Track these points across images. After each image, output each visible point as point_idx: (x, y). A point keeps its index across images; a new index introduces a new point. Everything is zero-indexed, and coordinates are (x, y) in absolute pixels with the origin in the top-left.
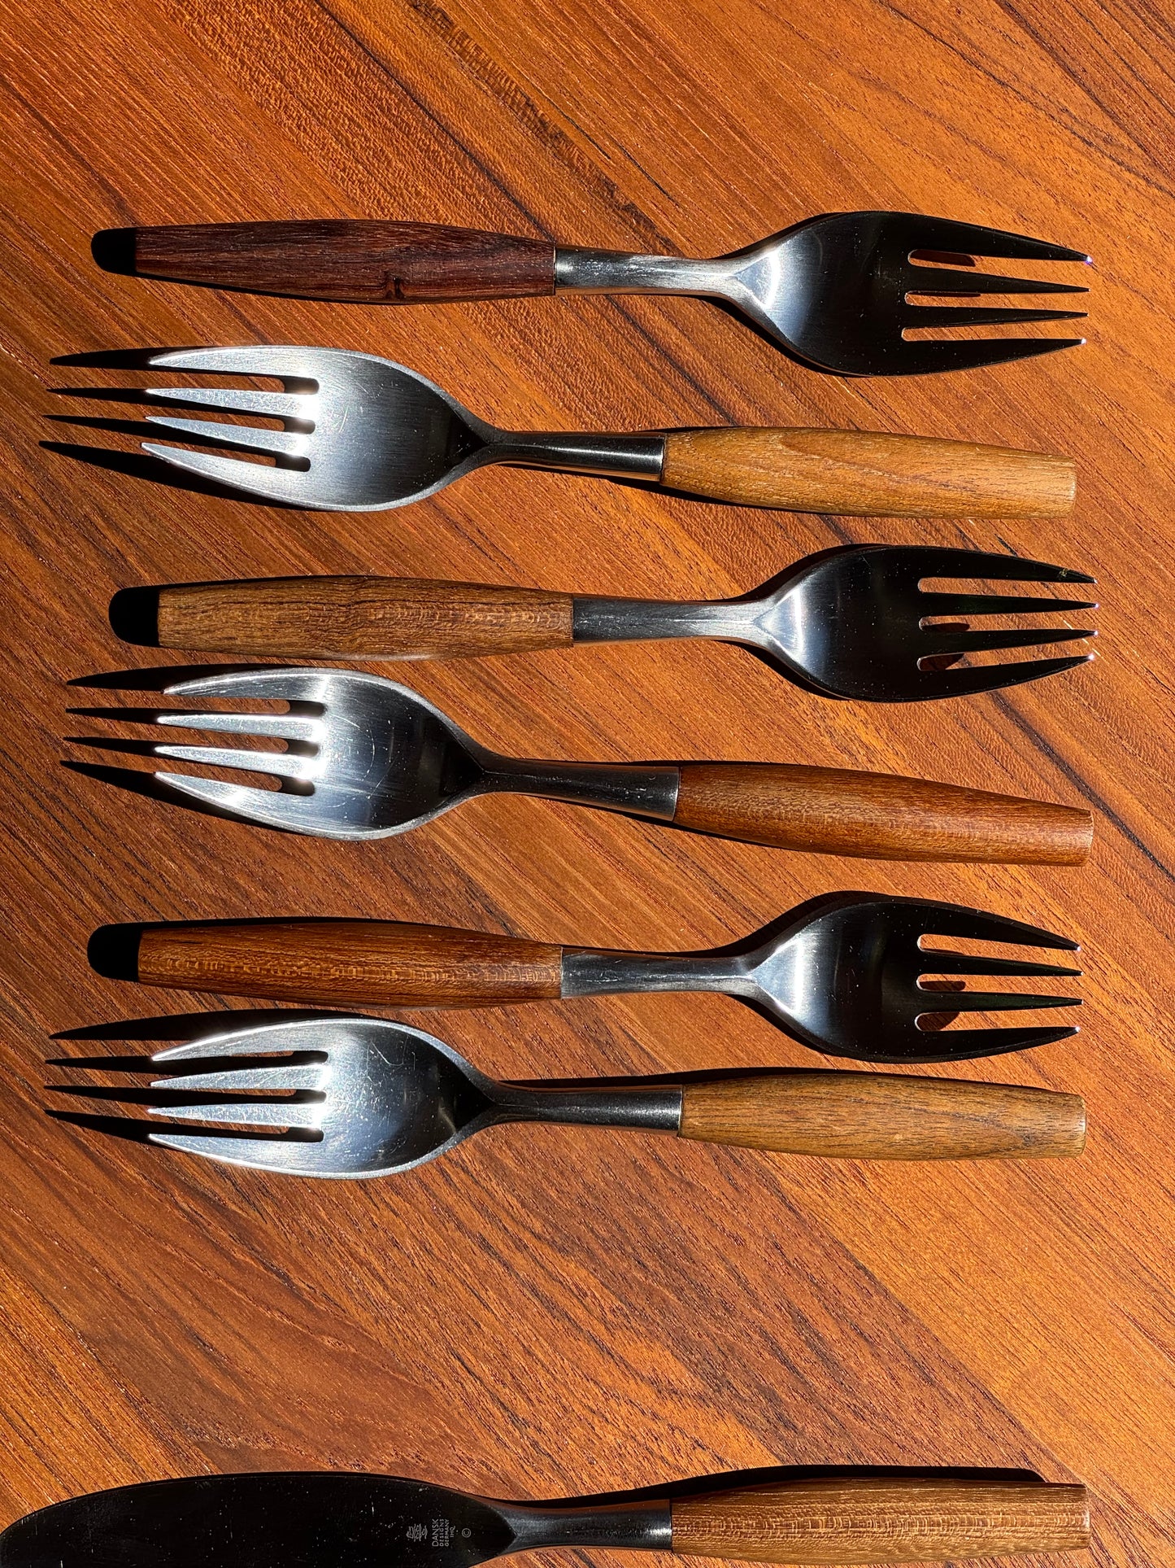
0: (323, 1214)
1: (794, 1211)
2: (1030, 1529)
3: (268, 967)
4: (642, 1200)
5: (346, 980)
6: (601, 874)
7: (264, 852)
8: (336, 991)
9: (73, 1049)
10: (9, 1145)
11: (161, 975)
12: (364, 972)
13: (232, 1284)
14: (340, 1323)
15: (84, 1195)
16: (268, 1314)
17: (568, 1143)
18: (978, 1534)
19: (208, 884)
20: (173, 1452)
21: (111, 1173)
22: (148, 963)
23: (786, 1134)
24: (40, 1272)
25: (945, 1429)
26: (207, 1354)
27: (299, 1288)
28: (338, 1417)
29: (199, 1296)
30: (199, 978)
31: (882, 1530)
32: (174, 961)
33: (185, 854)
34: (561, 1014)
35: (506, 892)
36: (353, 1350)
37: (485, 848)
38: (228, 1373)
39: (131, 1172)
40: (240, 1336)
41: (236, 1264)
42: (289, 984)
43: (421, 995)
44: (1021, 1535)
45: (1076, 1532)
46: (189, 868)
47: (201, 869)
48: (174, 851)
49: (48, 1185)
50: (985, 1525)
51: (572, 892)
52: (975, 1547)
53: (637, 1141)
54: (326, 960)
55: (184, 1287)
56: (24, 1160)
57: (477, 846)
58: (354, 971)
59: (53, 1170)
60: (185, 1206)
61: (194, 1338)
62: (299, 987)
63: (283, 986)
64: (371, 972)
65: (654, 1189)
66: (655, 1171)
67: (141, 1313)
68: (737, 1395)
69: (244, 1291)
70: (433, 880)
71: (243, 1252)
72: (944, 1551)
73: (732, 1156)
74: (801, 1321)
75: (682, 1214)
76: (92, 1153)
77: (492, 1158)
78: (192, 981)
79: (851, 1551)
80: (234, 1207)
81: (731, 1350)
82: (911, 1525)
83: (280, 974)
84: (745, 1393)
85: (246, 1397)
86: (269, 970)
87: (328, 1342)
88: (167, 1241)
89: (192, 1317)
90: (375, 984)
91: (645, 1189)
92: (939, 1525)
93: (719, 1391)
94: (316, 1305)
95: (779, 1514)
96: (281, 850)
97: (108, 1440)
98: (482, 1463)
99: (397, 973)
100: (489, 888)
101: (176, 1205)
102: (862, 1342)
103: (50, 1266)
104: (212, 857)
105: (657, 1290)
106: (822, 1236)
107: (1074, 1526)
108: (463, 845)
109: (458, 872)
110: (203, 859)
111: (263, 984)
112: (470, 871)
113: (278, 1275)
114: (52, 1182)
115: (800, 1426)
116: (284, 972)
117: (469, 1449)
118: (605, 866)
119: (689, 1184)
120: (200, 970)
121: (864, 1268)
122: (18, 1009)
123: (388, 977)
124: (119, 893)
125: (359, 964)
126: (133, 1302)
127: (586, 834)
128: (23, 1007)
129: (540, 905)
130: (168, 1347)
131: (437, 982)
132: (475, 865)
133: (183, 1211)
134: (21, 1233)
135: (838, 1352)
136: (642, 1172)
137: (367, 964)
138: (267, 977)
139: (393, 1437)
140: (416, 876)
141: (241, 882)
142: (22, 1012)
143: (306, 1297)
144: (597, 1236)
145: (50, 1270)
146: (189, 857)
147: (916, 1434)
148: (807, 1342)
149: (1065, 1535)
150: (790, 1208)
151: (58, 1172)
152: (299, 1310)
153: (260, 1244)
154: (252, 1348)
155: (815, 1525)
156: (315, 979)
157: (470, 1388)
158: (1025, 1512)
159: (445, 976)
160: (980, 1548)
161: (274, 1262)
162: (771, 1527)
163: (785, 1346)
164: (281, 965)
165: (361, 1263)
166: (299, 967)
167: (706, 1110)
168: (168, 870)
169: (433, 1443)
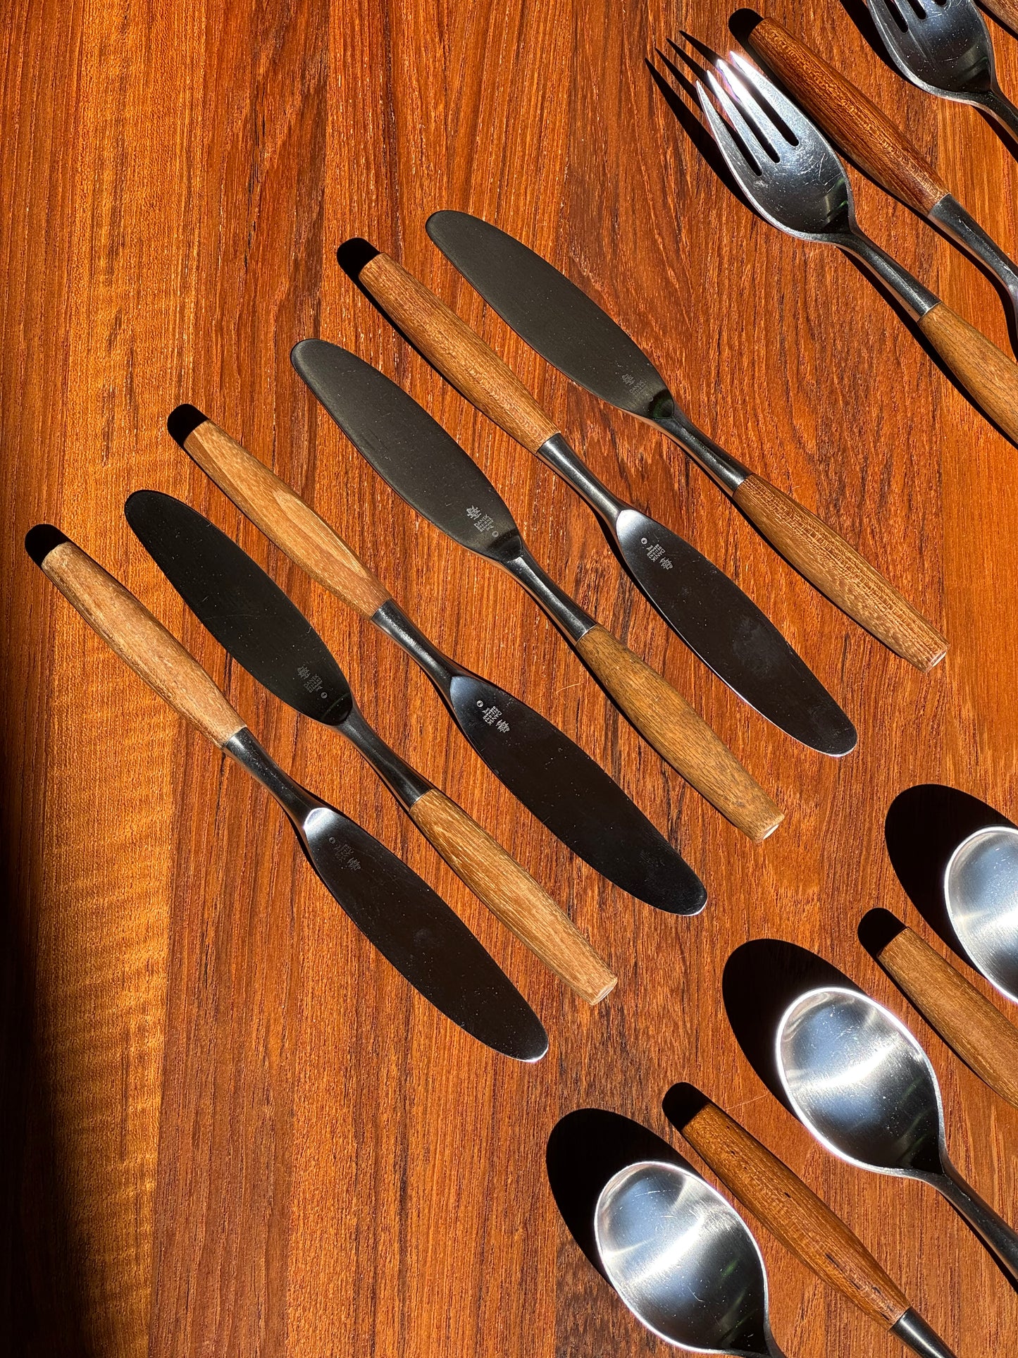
0: (724, 219)
1: (934, 420)
2: (909, 630)
3: (815, 74)
4: (870, 350)
5: (844, 110)
6: (998, 197)
7: (858, 49)
8: (835, 112)
9: (689, 49)
10: (622, 61)
11: (764, 38)
12: (857, 114)
13: (654, 209)
14: (683, 269)
15: (630, 111)
16: (657, 236)
17: (863, 294)
18: (883, 610)
19: (819, 38)
20: (555, 251)
21: (651, 113)
22: (763, 28)
23: (971, 360)
24: (579, 124)
25: (906, 577)
26: (613, 226)
27: (681, 239)
28: (642, 307)
29: (636, 200)
30: (779, 53)
31: (842, 566)
32: (776, 36)
33: (822, 16)
34: (918, 238)
35: (947, 166)
36: (677, 286)
37: (957, 138)
38: (614, 244)
39: (661, 122)
40: (635, 234)
41: (665, 203)
42: (817, 90)
43: (871, 149)
44: (902, 629)
45: (928, 653)
46: (818, 23)
47: (823, 29)
48: (819, 10)
49: (620, 92)
50: (891, 608)
51: (977, 192)
52: (876, 615)
53: (895, 322)
54: (844, 94)
55: (633, 190)
56: (621, 72)
57: (954, 134)
58: (852, 110)
59: (629, 88)
60: (668, 157)
61: (615, 214)
62: (820, 96)
63: (813, 89)
64: (859, 116)
65: (880, 351)
66: (889, 344)
67: (603, 182)
68: (827, 472)
69: (656, 217)
70: (920, 130)
71: (673, 201)
72: (860, 604)
73: (930, 370)
74: (888, 467)
75: (882, 373)
76: (652, 97)
77: (822, 267)
78: (774, 52)
79: (818, 562)
80: (688, 178)
81: (844, 451)
82: (857, 576)
83: (817, 82)
84: (831, 474)
85: (612, 260)
86: (814, 76)
87: (670, 273)
88: (646, 164)
89: (623, 205)
90: (855, 123)
91: (877, 346)
92: (869, 588)
93: (821, 462)
94: (681, 253)
95: (801, 516)
96: (866, 55)
97: (535, 219)
98: (684, 387)
99: (871, 128)
100: (941, 156)
101: (665, 154)
102: (907, 504)
103: (586, 125)
104: (833, 28)
105: (837, 393)
106: (936, 442)
107: (930, 649)
108: (948, 129)
109: (934, 137)
110: (828, 26)
111: (805, 81)
112: (940, 142)
113: (678, 225)
114: (623, 93)
115: (842, 512)
116: (820, 82)
117: (684, 376)
118: (1002, 196)
119: (899, 363)
120: (783, 50)
121: (940, 474)
122: (684, 9)
123: (865, 126)
124: (777, 5)
125: (858, 109)
126: (605, 174)
127: (1008, 174)
128: (687, 11)
129: (956, 184)
130: (600, 209)
131: (884, 148)
132: (945, 141)
133: (666, 159)
134: (588, 100)
135: (891, 499)
136: (882, 340)
137: (861, 112)
138: (811, 78)
139: (657, 339)
140: (914, 120)
141: (835, 51)
142: (684, 12)
143: (680, 245)
144: (834, 345)
145: (584, 127)
146: (823, 19)
147: (891, 567)
148: (882, 480)
149: (922, 649)
150: (933, 417)
151: (630, 91)
152: (672, 247)
153: (684, 205)
154: (635, 243)
155: (813, 535)
156: (831, 98)
157: (711, 352)
158: (914, 622)
159: (890, 149)
160: (878, 618)
161: (682, 218)
162: (792, 518)
163: (870, 473)
164: (822, 78)
165: (719, 255)
166: (829, 86)
167: (945, 316)
168: (808, 15)
169: (671, 358)
